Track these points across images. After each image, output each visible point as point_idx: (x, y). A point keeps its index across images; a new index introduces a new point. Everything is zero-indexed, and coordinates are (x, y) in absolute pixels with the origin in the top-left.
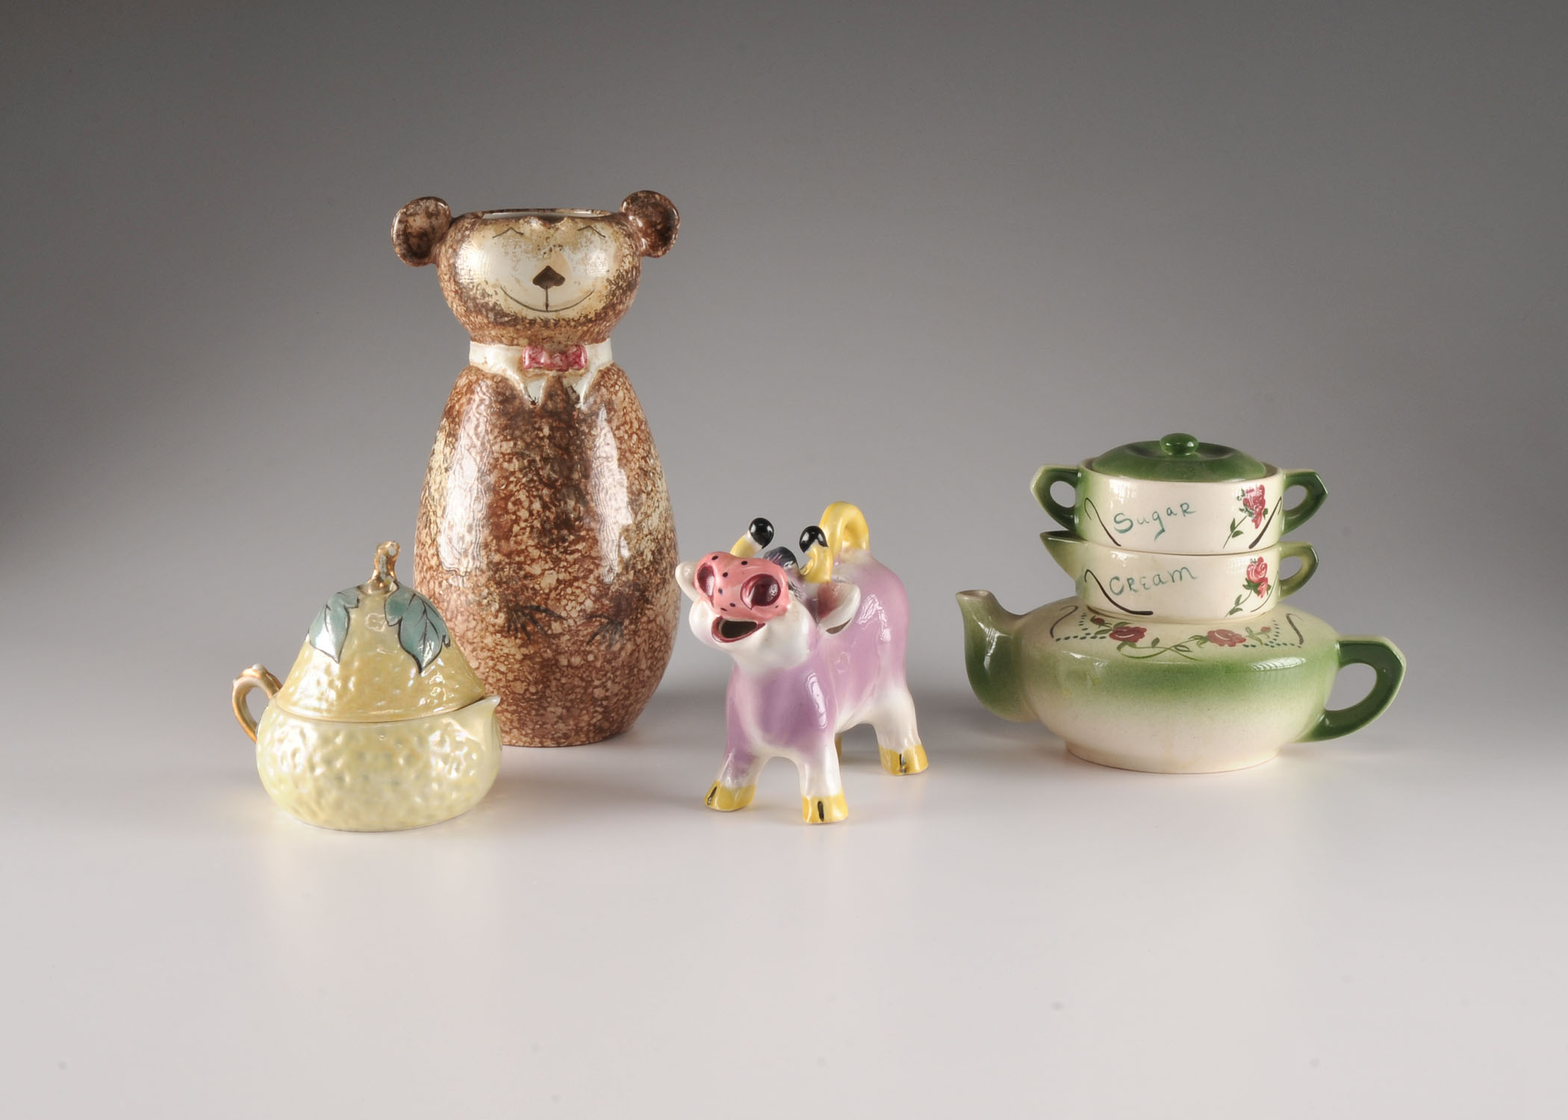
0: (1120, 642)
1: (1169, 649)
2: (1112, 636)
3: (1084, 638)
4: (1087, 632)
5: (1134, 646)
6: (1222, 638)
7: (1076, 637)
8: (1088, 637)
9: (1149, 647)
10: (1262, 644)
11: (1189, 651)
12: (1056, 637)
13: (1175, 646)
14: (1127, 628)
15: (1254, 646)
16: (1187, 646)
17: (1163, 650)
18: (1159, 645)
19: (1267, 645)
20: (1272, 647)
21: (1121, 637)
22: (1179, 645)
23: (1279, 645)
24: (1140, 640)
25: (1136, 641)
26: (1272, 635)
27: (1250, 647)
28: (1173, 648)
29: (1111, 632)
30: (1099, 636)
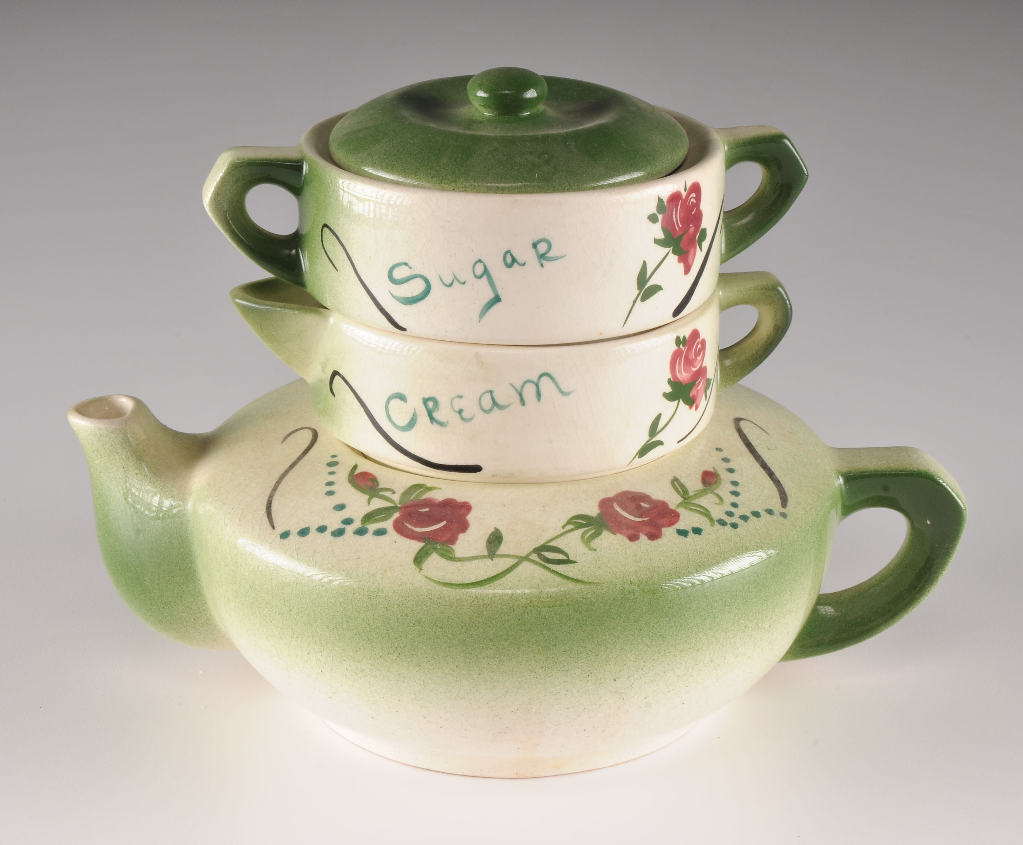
0: (417, 546)
1: (526, 558)
2: (399, 528)
3: (339, 533)
4: (345, 514)
5: (449, 556)
6: (632, 518)
7: (322, 529)
8: (350, 529)
9: (483, 557)
10: (711, 519)
11: (568, 561)
12: (280, 529)
13: (539, 550)
14: (429, 503)
15: (697, 531)
16: (562, 547)
17: (511, 562)
18: (503, 549)
19: (722, 523)
20: (734, 526)
21: (418, 530)
22: (545, 548)
23: (744, 518)
24: (461, 536)
25: (453, 540)
26: (725, 489)
27: (691, 534)
28: (534, 557)
29: (397, 515)
30: (372, 527)
